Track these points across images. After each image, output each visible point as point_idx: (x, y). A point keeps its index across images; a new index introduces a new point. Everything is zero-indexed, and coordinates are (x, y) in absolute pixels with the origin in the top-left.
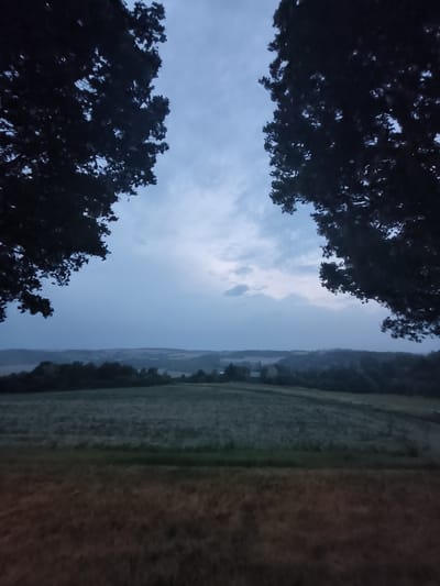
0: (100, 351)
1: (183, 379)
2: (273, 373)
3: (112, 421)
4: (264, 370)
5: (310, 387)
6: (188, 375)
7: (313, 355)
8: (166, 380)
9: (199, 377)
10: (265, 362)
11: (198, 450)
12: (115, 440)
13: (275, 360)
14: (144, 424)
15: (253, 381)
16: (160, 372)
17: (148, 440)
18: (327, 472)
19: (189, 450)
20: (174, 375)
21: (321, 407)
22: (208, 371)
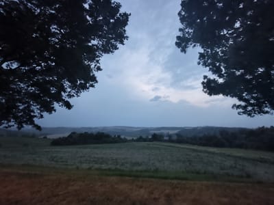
0: (96, 128)
1: (133, 140)
2: (175, 138)
3: (102, 158)
4: (170, 136)
5: (194, 144)
6: (135, 138)
7: (195, 129)
8: (125, 141)
9: (140, 139)
10: (171, 132)
11: (141, 171)
12: (104, 166)
13: (176, 132)
14: (116, 159)
15: (166, 141)
16: (122, 137)
17: (118, 167)
18: (205, 182)
19: (137, 171)
20: (129, 138)
21: (199, 154)
22: (144, 137)
